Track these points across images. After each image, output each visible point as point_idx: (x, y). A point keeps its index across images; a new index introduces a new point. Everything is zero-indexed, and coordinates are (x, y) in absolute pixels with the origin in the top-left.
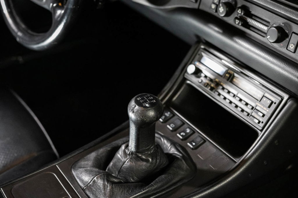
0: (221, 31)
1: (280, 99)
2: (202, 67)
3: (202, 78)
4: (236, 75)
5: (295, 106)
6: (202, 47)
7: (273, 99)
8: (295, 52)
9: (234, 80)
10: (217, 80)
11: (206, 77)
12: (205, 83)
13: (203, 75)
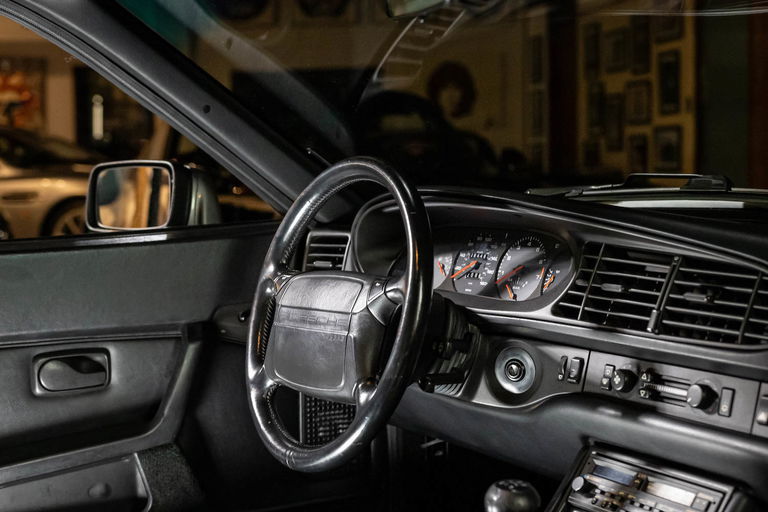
0: (619, 413)
1: (721, 495)
2: (595, 480)
3: (598, 496)
4: (650, 479)
5: (744, 501)
6: (594, 453)
7: (711, 499)
8: (730, 415)
9: (649, 487)
10: (622, 493)
11: (603, 493)
12: (602, 502)
13: (597, 491)
